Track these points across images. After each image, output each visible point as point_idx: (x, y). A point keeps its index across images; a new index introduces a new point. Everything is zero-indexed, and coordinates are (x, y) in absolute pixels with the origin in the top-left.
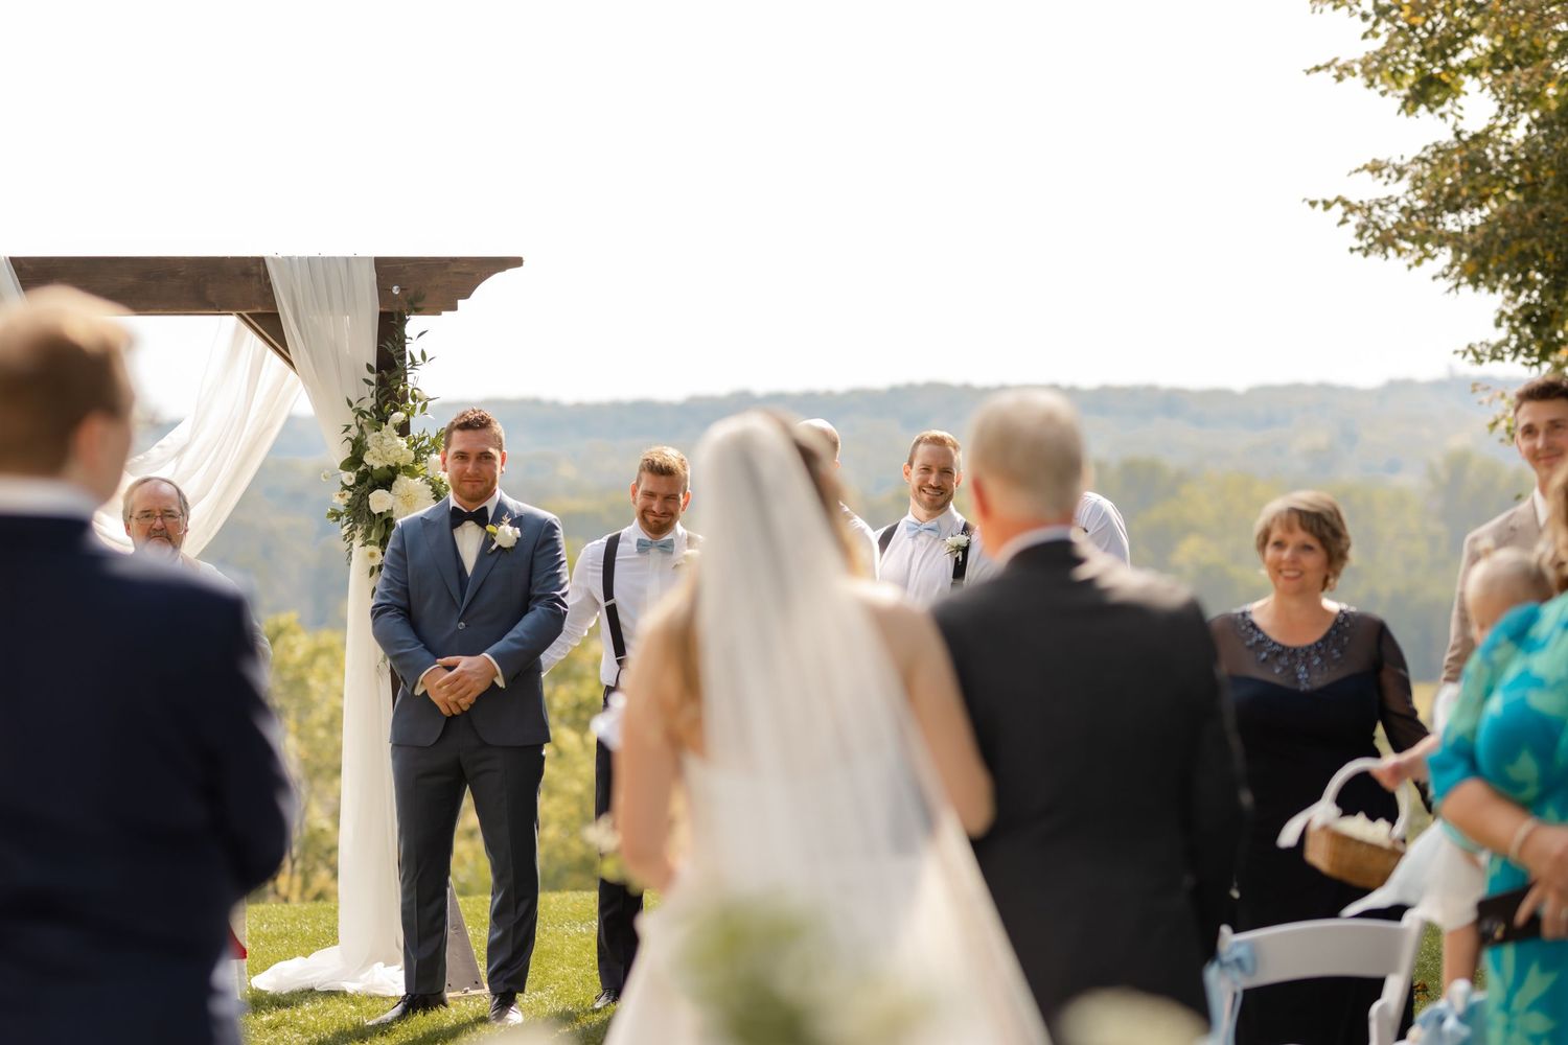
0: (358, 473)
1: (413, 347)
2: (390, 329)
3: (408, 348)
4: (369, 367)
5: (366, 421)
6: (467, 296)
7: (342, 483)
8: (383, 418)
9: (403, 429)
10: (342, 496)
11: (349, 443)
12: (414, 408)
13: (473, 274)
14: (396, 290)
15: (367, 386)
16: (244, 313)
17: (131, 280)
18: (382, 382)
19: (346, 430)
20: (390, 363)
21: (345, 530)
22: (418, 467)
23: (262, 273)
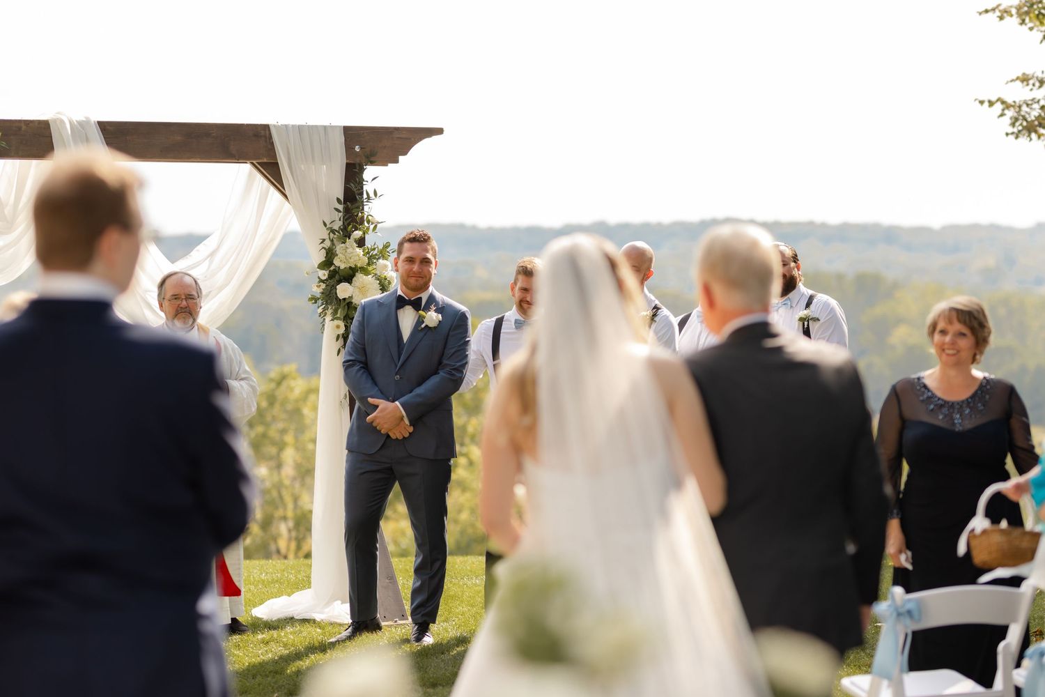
0: (330, 271)
1: (368, 188)
2: (353, 175)
3: (365, 188)
4: (338, 200)
5: (335, 236)
6: (405, 153)
7: (319, 278)
8: (346, 234)
9: (361, 243)
10: (319, 286)
11: (324, 251)
12: (368, 228)
13: (410, 139)
14: (357, 149)
15: (337, 213)
16: (254, 162)
17: (179, 138)
18: (347, 210)
19: (322, 243)
20: (353, 198)
21: (320, 310)
22: (370, 268)
23: (267, 135)
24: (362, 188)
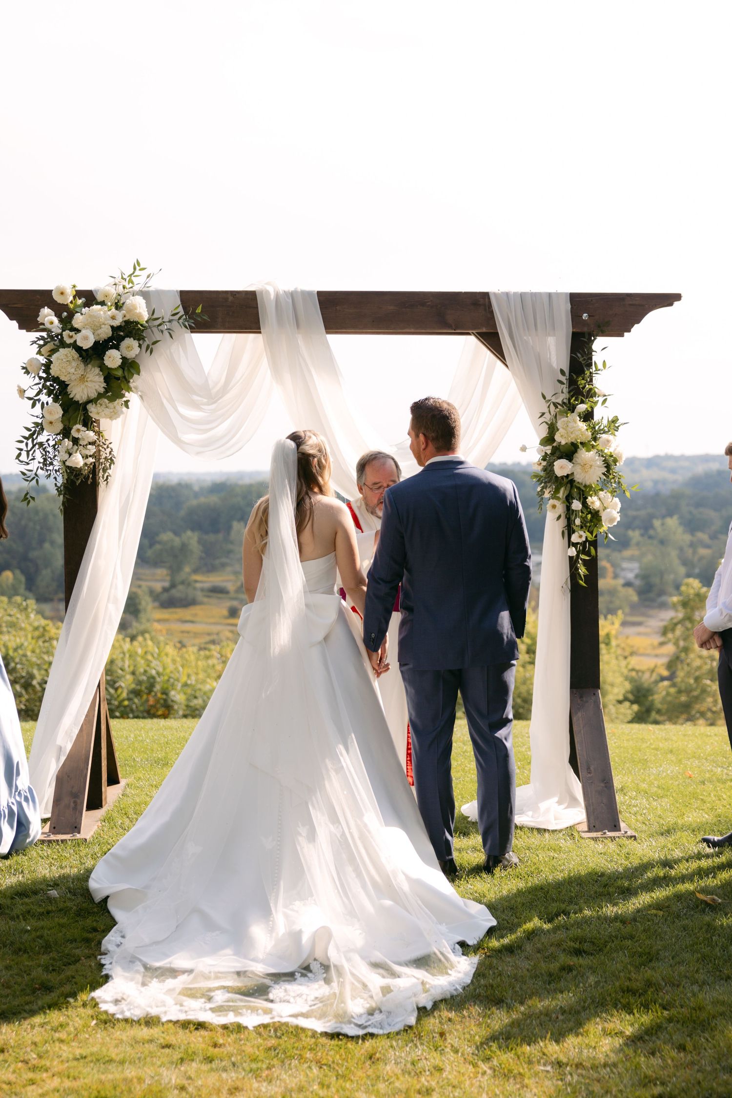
0: (552, 447)
1: (597, 358)
2: (581, 345)
3: (594, 359)
4: (562, 372)
5: (558, 410)
6: (638, 322)
7: (541, 454)
8: (571, 408)
9: (588, 416)
10: (541, 462)
11: (545, 425)
12: (597, 402)
13: (643, 306)
14: (585, 316)
15: (561, 385)
16: (476, 333)
17: (392, 308)
18: (572, 382)
19: (542, 416)
20: (579, 370)
21: (539, 488)
22: (594, 443)
23: (487, 303)
24: (591, 359)
